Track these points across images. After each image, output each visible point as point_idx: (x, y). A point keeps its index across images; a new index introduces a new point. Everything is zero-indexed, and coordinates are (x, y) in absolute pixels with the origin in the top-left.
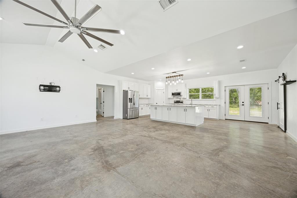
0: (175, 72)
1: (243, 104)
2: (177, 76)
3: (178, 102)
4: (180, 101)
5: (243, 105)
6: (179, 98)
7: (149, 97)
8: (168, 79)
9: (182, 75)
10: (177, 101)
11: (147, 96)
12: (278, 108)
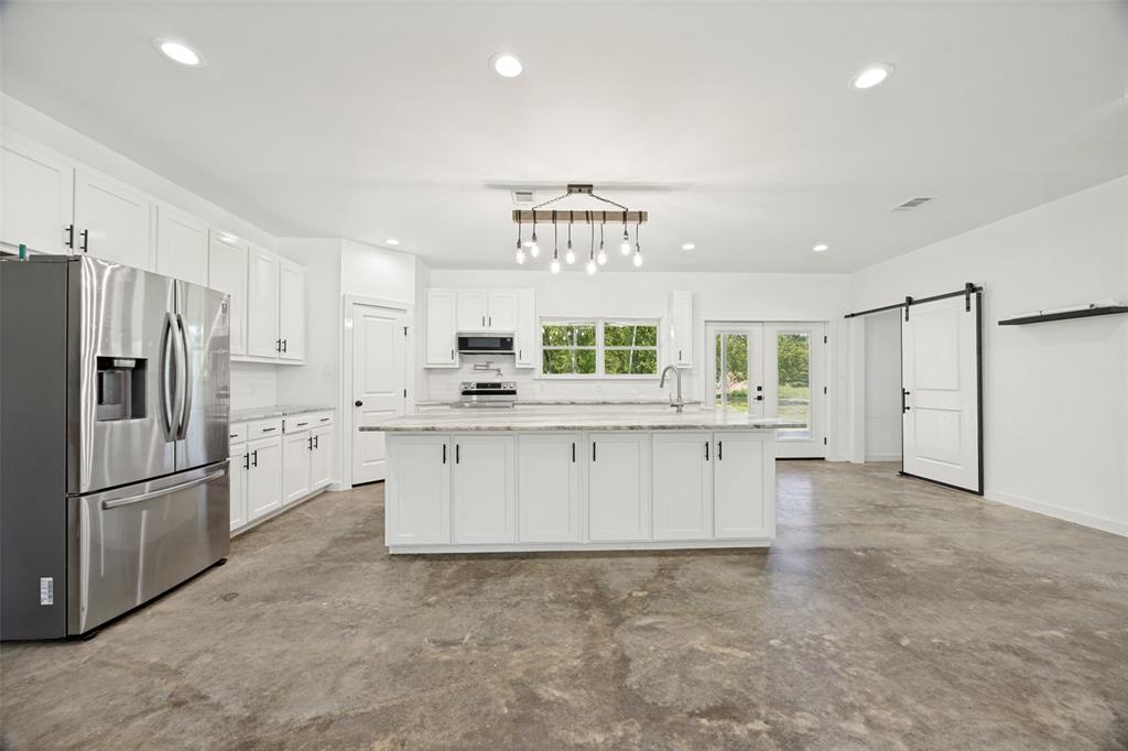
0: (588, 188)
1: (760, 393)
2: (605, 216)
3: (486, 389)
4: (499, 385)
5: (760, 398)
6: (492, 366)
7: (294, 354)
8: (527, 226)
9: (641, 216)
10: (479, 385)
11: (282, 346)
12: (904, 408)
